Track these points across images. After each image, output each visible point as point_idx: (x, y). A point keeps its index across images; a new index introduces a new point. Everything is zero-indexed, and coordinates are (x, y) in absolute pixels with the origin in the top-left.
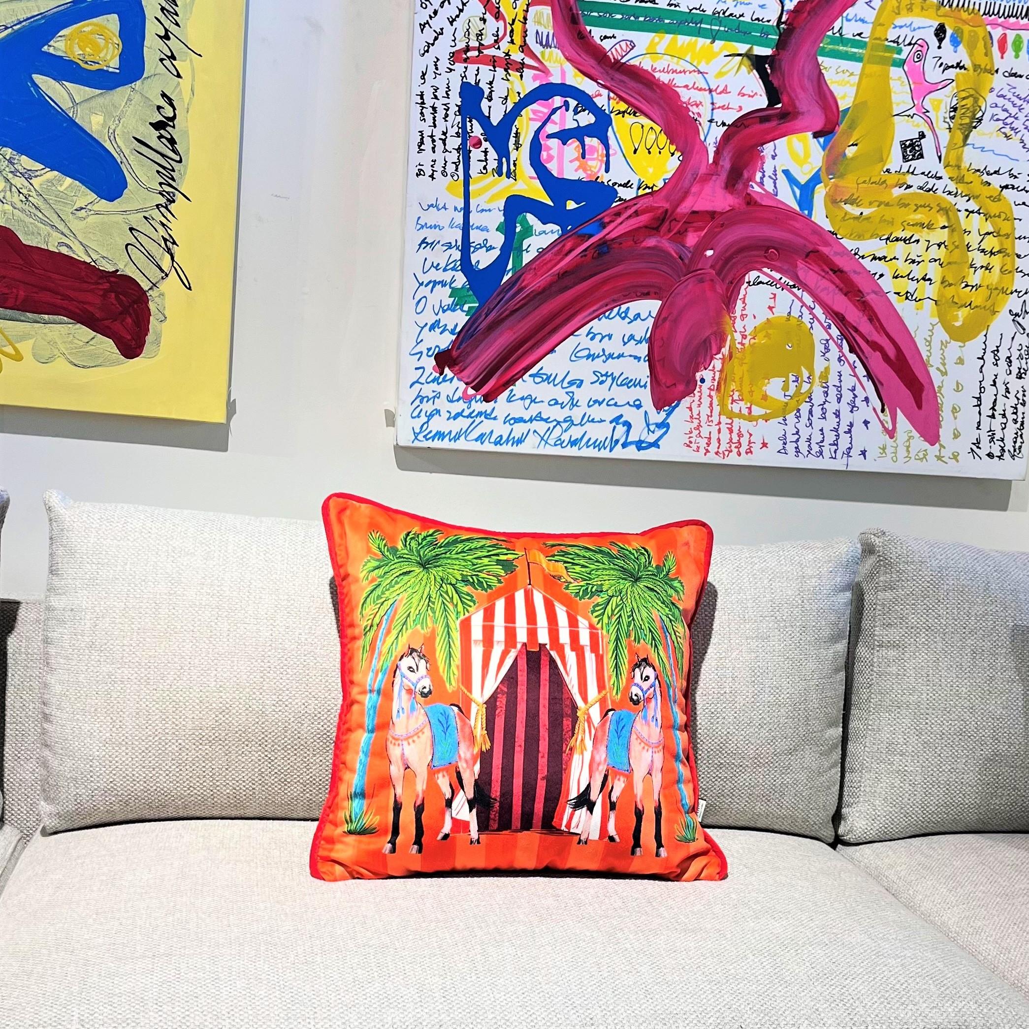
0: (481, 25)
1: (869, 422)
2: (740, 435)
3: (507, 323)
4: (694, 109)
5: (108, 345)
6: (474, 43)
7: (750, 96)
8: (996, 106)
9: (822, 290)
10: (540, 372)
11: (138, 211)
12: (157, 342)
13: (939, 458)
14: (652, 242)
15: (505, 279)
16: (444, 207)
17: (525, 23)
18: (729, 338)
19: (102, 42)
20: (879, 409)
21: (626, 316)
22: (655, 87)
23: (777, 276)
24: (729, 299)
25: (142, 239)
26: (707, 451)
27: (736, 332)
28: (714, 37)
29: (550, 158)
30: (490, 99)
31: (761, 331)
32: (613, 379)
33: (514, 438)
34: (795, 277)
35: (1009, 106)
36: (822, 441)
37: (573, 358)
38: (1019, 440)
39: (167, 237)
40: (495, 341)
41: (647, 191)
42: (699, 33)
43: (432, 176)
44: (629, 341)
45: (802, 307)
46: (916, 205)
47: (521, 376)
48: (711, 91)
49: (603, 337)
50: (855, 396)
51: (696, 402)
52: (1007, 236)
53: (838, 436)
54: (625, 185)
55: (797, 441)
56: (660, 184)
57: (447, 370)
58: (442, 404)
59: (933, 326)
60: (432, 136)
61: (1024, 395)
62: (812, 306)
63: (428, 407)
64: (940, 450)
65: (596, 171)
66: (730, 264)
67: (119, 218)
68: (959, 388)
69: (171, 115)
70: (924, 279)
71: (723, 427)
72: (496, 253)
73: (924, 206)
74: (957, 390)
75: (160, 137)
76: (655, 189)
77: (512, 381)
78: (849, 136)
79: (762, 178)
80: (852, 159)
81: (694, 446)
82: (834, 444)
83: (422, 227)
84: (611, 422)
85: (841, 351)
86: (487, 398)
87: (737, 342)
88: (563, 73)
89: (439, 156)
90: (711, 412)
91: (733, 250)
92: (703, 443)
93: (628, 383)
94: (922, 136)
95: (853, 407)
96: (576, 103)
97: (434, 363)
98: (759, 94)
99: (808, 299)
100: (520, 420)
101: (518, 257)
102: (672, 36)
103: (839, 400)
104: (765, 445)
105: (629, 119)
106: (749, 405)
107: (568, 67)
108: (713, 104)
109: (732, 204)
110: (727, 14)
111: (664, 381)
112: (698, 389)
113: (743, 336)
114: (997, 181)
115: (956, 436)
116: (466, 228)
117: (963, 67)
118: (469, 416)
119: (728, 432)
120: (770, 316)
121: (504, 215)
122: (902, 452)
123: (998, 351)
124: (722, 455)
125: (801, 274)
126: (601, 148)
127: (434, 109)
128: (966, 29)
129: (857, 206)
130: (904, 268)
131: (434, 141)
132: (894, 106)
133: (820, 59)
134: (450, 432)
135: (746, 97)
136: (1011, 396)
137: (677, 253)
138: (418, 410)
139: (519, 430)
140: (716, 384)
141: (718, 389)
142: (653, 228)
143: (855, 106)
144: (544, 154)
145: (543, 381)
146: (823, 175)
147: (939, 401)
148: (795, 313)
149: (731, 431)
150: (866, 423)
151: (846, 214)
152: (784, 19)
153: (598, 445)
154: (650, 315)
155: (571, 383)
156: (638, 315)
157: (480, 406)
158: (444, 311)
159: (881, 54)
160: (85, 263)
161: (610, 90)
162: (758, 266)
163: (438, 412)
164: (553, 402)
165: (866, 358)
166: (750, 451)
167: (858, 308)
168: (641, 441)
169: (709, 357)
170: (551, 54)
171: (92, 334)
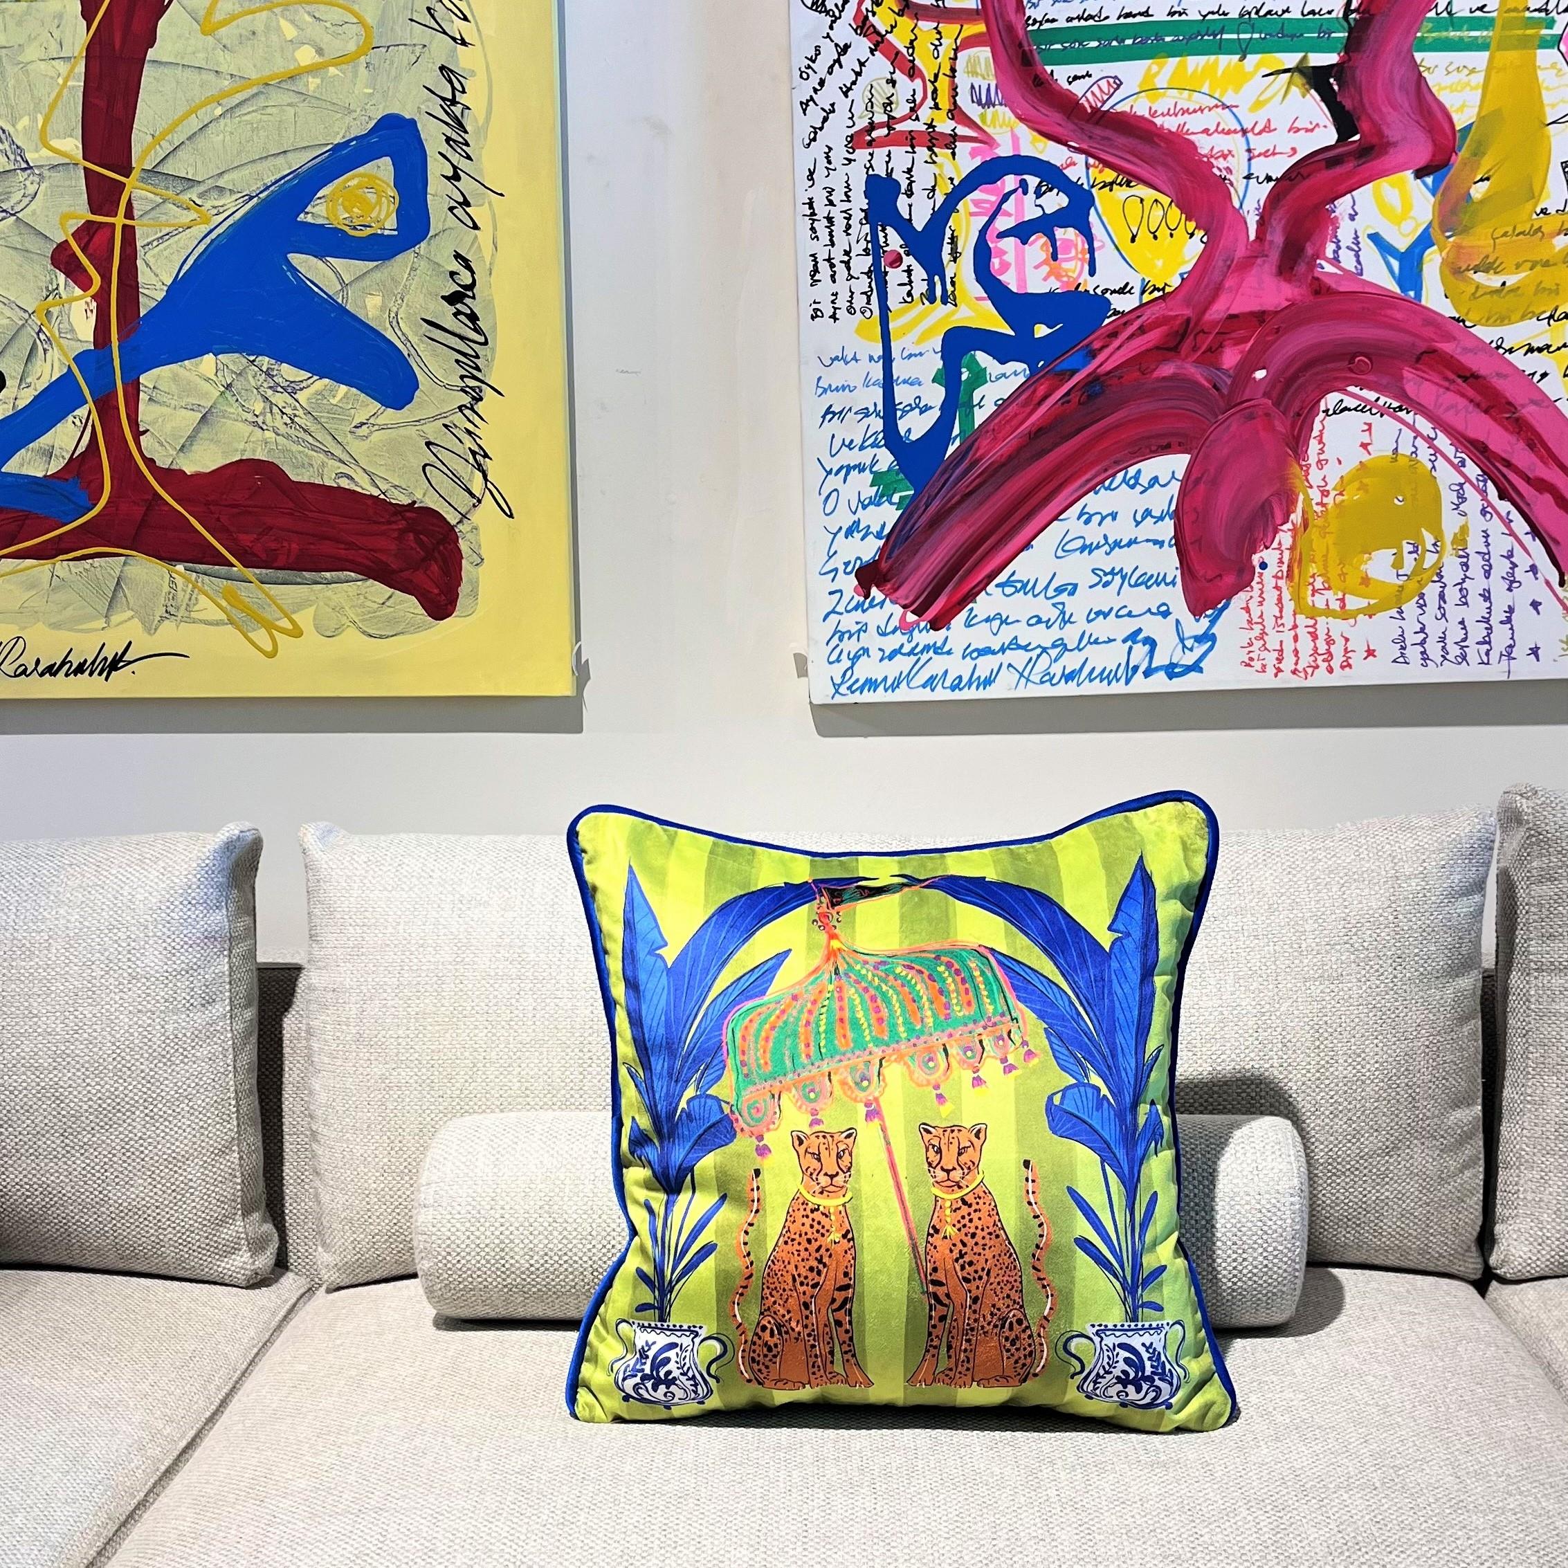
0: (889, 89)
1: (1540, 604)
2: (1330, 641)
3: (958, 513)
4: (1221, 163)
5: (409, 604)
6: (880, 118)
7: (1307, 130)
9: (1447, 409)
10: (1012, 579)
11: (435, 418)
12: (474, 594)
14: (1168, 369)
15: (951, 449)
16: (855, 359)
17: (954, 77)
18: (1301, 497)
19: (372, 198)
20: (1554, 581)
21: (1137, 483)
22: (1156, 139)
23: (1371, 395)
24: (1297, 439)
25: (443, 455)
26: (1279, 670)
27: (1311, 487)
28: (1243, 50)
29: (1005, 266)
30: (910, 193)
31: (1351, 481)
32: (1123, 578)
33: (979, 678)
34: (1402, 395)
36: (1464, 640)
37: (1060, 553)
39: (476, 449)
40: (943, 539)
41: (1157, 294)
42: (1221, 48)
43: (834, 317)
44: (1143, 519)
45: (1415, 438)
47: (984, 588)
48: (1244, 132)
49: (1103, 518)
50: (1514, 565)
51: (1257, 599)
53: (1490, 629)
54: (1121, 291)
55: (1423, 642)
56: (1175, 282)
57: (874, 591)
58: (871, 640)
60: (829, 260)
62: (1433, 435)
63: (851, 646)
65: (1075, 275)
66: (1296, 385)
67: (412, 431)
69: (469, 281)
72: (934, 415)
75: (455, 315)
76: (1168, 290)
77: (970, 597)
78: (1474, 170)
79: (1335, 252)
80: (1482, 202)
81: (1257, 665)
82: (1485, 643)
83: (825, 391)
84: (1124, 641)
85: (1485, 499)
86: (936, 625)
87: (1314, 502)
88: (1015, 140)
89: (842, 286)
90: (1281, 611)
91: (1296, 366)
92: (1271, 658)
93: (1146, 581)
96: (1038, 180)
97: (856, 582)
98: (1321, 124)
99: (1424, 426)
100: (988, 651)
101: (967, 416)
102: (1178, 59)
103: (1487, 574)
104: (1370, 653)
105: (1121, 193)
106: (1340, 596)
107: (1023, 130)
108: (1249, 150)
109: (1290, 296)
110: (1262, 13)
111: (1202, 573)
112: (1256, 579)
113: (1322, 492)
116: (888, 384)
118: (911, 653)
119: (1309, 638)
120: (1365, 457)
121: (942, 358)
124: (1302, 675)
125: (1410, 388)
126: (1080, 241)
127: (830, 219)
129: (1496, 273)
131: (832, 266)
132: (1548, 110)
133: (1418, 56)
134: (885, 679)
135: (1302, 132)
137: (1209, 381)
138: (837, 651)
139: (986, 665)
140: (1285, 568)
141: (1290, 575)
142: (1170, 348)
143: (1481, 118)
144: (995, 262)
145: (1018, 591)
146: (1435, 233)
148: (1406, 449)
149: (1314, 637)
150: (1535, 605)
151: (1477, 288)
152: (1355, 4)
153: (1106, 677)
154: (1173, 477)
155: (1060, 591)
156: (1156, 479)
157: (926, 637)
158: (864, 507)
159: (1520, 32)
160: (371, 496)
161: (1088, 154)
162: (1339, 384)
163: (866, 651)
164: (1033, 621)
165: (1528, 505)
166: (1346, 665)
167: (1506, 429)
168: (1173, 665)
169: (1271, 529)
170: (994, 115)
171: (388, 591)
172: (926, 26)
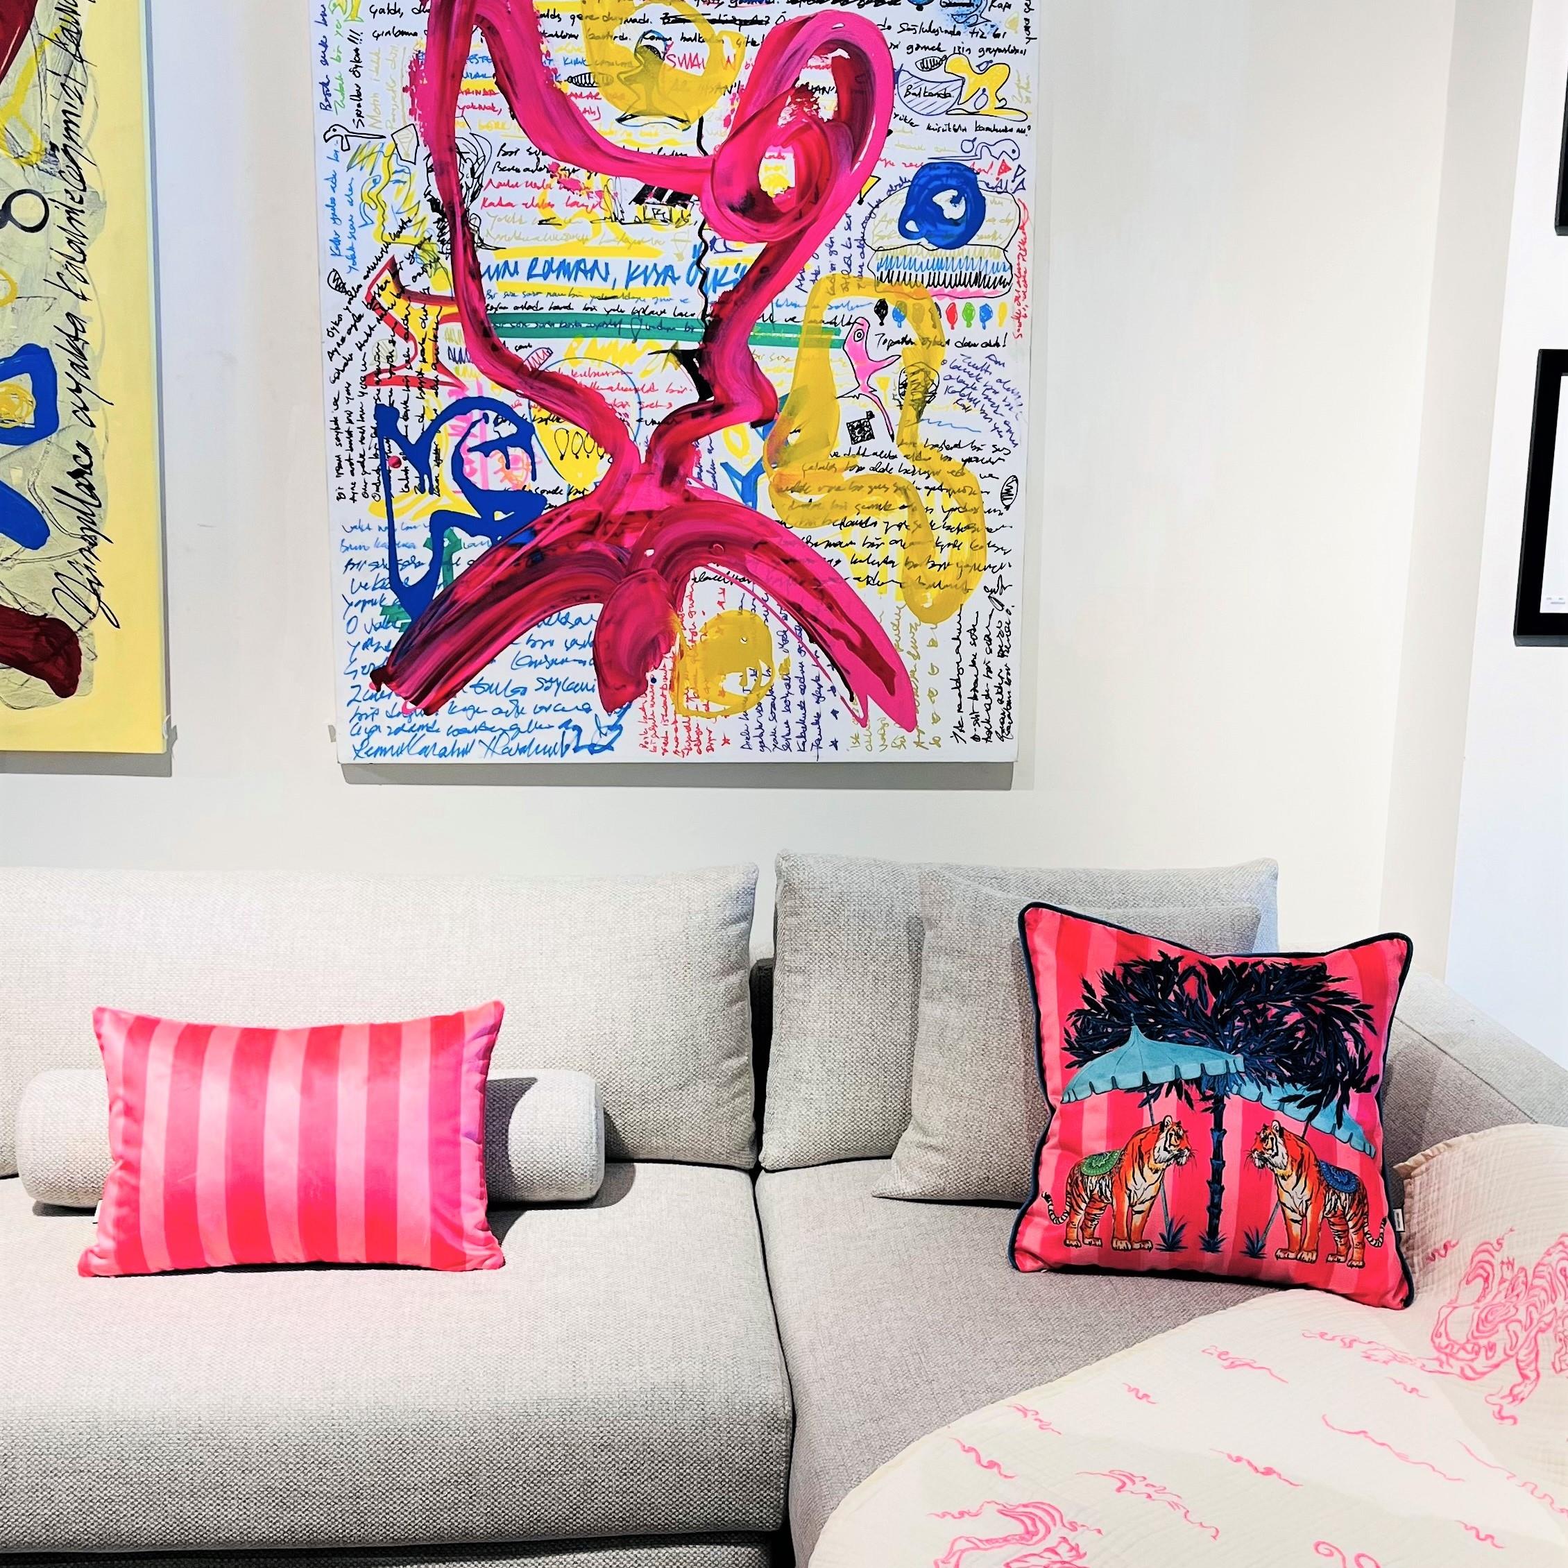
0: (391, 347)
1: (837, 712)
2: (699, 733)
3: (442, 636)
4: (620, 410)
5: (41, 686)
6: (385, 365)
7: (679, 392)
8: (951, 378)
9: (775, 581)
10: (481, 682)
11: (62, 556)
12: (90, 679)
13: (918, 744)
14: (587, 546)
15: (437, 593)
16: (368, 528)
17: (436, 341)
18: (678, 636)
19: (16, 401)
20: (847, 697)
21: (567, 621)
22: (576, 392)
23: (724, 570)
24: (675, 597)
25: (66, 582)
26: (665, 751)
27: (685, 629)
28: (635, 336)
29: (473, 472)
30: (406, 418)
31: (712, 627)
32: (559, 685)
33: (458, 749)
34: (744, 570)
35: (964, 377)
36: (789, 734)
37: (515, 666)
38: (1007, 720)
39: (92, 579)
40: (433, 652)
41: (578, 495)
42: (620, 334)
43: (353, 499)
44: (572, 645)
45: (754, 599)
46: (870, 487)
47: (462, 688)
49: (544, 644)
50: (821, 686)
51: (649, 703)
52: (975, 511)
53: (805, 727)
54: (554, 492)
55: (761, 735)
56: (591, 488)
57: (384, 687)
58: (381, 720)
59: (900, 609)
60: (349, 460)
61: (1008, 674)
62: (765, 598)
63: (367, 724)
64: (919, 736)
65: (522, 480)
66: (674, 561)
67: (45, 564)
68: (934, 670)
69: (87, 462)
70: (885, 562)
71: (680, 726)
72: (425, 569)
73: (879, 487)
74: (933, 673)
75: (77, 485)
76: (586, 493)
77: (452, 693)
78: (790, 424)
79: (699, 474)
80: (795, 445)
81: (650, 747)
82: (802, 737)
83: (347, 548)
84: (560, 727)
85: (800, 641)
86: (428, 711)
87: (687, 640)
88: (480, 387)
89: (359, 478)
90: (666, 711)
91: (674, 548)
92: (659, 743)
93: (575, 688)
94: (871, 415)
95: (819, 697)
96: (495, 414)
97: (370, 680)
98: (688, 388)
99: (760, 592)
100: (465, 731)
101: (448, 570)
102: (590, 339)
103: (803, 692)
104: (726, 741)
105: (553, 426)
106: (705, 702)
107: (484, 379)
108: (640, 403)
109: (669, 502)
110: (647, 312)
111: (612, 684)
112: (649, 689)
113: (693, 633)
114: (957, 455)
115: (936, 720)
116: (392, 546)
117: (910, 342)
118: (411, 730)
119: (685, 730)
120: (721, 611)
121: (430, 531)
122: (876, 740)
123: (975, 630)
124: (681, 754)
125: (750, 566)
126: (525, 457)
127: (350, 433)
128: (910, 303)
129: (806, 493)
130: (863, 553)
131: (352, 464)
132: (837, 388)
133: (752, 348)
134: (392, 747)
135: (675, 393)
136: (994, 675)
137: (613, 554)
138: (357, 727)
139: (463, 741)
140: (668, 683)
141: (671, 687)
142: (590, 530)
143: (794, 391)
144: (467, 469)
145: (485, 691)
146: (765, 464)
147: (914, 686)
148: (748, 606)
149: (688, 729)
150: (834, 713)
151: (793, 502)
152: (709, 311)
153: (548, 751)
154: (592, 618)
155: (514, 691)
156: (580, 619)
157: (420, 720)
158: (376, 629)
159: (819, 336)
160: (14, 609)
161: (530, 399)
162: (703, 562)
163: (378, 728)
164: (497, 711)
165: (829, 646)
166: (710, 749)
167: (815, 597)
168: (593, 745)
169: (658, 656)
170: (465, 369)
171: (28, 676)
172: (416, 307)
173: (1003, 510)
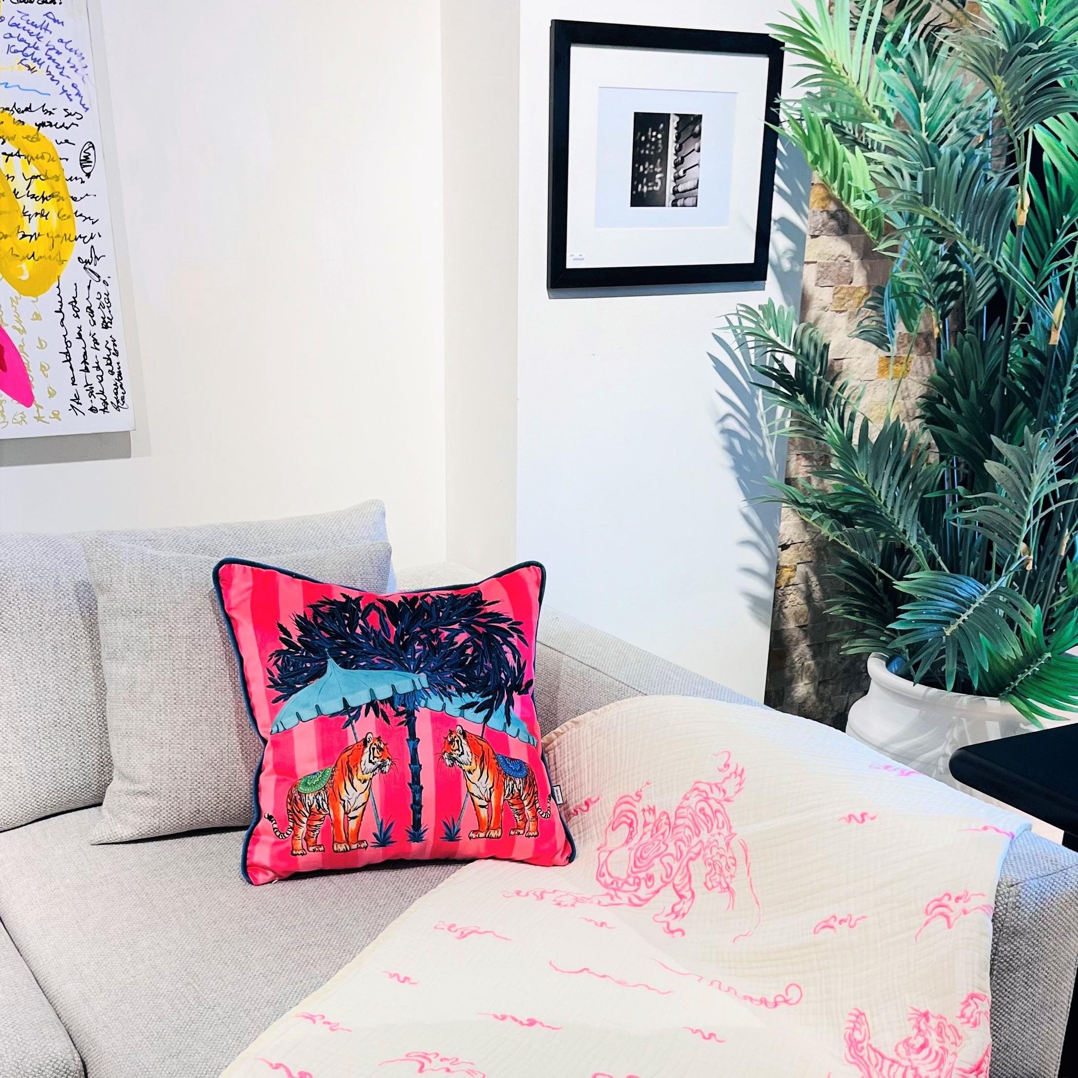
8: (11, 36)
13: (39, 418)
35: (25, 35)
38: (119, 390)
52: (57, 178)
61: (114, 345)
64: (38, 411)
68: (42, 344)
74: (41, 348)
114: (30, 119)
115: (52, 394)
123: (76, 302)
136: (101, 346)
147: (24, 361)
173: (85, 178)
